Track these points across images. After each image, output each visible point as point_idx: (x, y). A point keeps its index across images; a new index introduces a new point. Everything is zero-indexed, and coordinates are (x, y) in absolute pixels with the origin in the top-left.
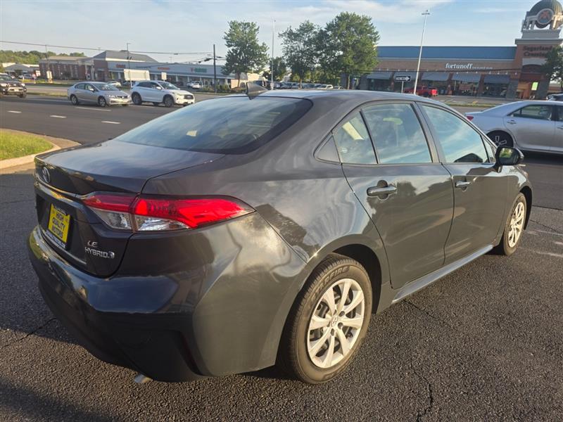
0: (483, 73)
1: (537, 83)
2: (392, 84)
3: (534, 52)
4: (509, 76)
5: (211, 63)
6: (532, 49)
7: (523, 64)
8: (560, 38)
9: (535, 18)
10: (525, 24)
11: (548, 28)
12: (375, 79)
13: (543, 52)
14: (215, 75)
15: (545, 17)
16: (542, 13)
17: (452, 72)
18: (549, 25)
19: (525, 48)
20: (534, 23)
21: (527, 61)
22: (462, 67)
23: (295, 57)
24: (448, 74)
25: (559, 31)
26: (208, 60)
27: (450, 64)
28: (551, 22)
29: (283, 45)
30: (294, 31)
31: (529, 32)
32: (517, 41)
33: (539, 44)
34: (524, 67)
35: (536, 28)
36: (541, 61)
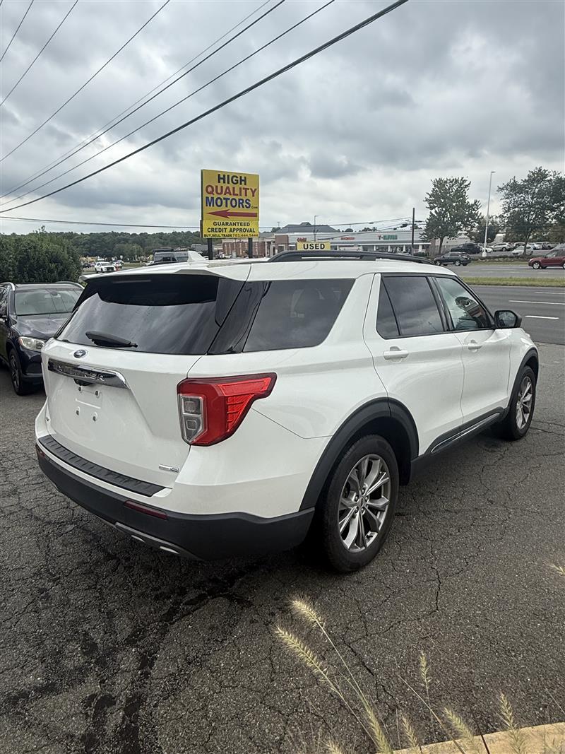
5: (408, 228)
14: (413, 242)
23: (519, 213)
26: (405, 225)
29: (504, 200)
30: (520, 182)
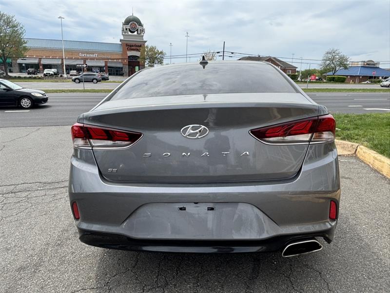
0: (106, 60)
1: (138, 67)
2: (41, 67)
3: (132, 48)
4: (122, 62)
6: (131, 46)
7: (129, 55)
8: (145, 40)
9: (128, 27)
10: (123, 30)
11: (136, 33)
12: (25, 64)
13: (137, 48)
15: (133, 27)
16: (131, 24)
17: (85, 60)
18: (136, 32)
19: (127, 45)
20: (128, 30)
21: (130, 53)
22: (92, 56)
24: (83, 61)
25: (143, 36)
27: (82, 53)
28: (137, 30)
31: (127, 35)
32: (121, 40)
33: (134, 43)
34: (129, 57)
35: (130, 33)
36: (137, 54)
